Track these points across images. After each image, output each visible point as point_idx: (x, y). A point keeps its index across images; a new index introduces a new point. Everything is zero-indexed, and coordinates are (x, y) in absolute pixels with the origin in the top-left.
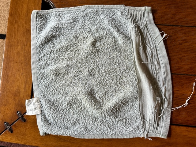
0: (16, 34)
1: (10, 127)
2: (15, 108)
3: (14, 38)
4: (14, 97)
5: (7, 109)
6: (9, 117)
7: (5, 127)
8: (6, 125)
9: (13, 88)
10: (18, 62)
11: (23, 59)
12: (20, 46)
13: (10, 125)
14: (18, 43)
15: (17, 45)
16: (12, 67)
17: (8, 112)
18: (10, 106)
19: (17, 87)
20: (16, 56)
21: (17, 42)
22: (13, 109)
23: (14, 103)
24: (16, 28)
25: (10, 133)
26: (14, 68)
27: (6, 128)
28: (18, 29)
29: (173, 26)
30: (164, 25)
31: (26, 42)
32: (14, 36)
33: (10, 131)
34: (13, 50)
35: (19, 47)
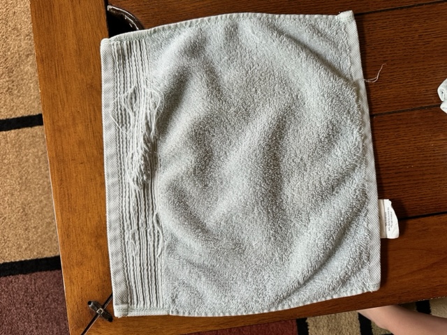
0: (65, 100)
1: (105, 310)
5: (86, 272)
6: (97, 288)
10: (86, 161)
13: (102, 304)
14: (74, 119)
15: (75, 124)
16: (75, 175)
17: (91, 277)
18: (93, 263)
20: (76, 149)
21: (71, 117)
22: (101, 268)
23: (100, 254)
24: (62, 87)
25: (109, 323)
26: (79, 176)
31: (92, 113)
32: (60, 106)
33: (106, 318)
34: (66, 138)
35: (80, 128)
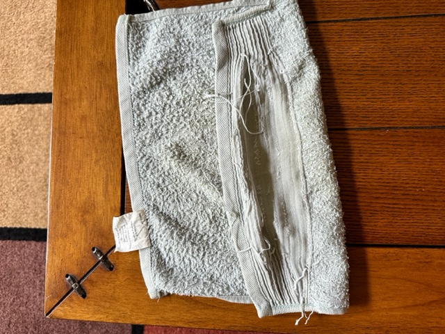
0: (76, 74)
1: (80, 286)
2: (86, 241)
3: (72, 84)
4: (82, 216)
5: (68, 245)
6: (76, 263)
7: (67, 286)
8: (69, 281)
9: (78, 197)
10: (85, 135)
11: (95, 128)
12: (85, 100)
13: (79, 279)
14: (81, 94)
15: (80, 99)
16: (73, 148)
17: (72, 250)
18: (77, 237)
19: (87, 194)
20: (78, 124)
21: (79, 92)
22: (83, 243)
23: (84, 229)
24: (75, 62)
25: (81, 298)
26: (77, 150)
27: (70, 288)
28: (78, 62)
29: (436, 15)
30: (415, 16)
31: (99, 90)
32: (70, 80)
33: (80, 293)
34: (70, 111)
35: (85, 103)
